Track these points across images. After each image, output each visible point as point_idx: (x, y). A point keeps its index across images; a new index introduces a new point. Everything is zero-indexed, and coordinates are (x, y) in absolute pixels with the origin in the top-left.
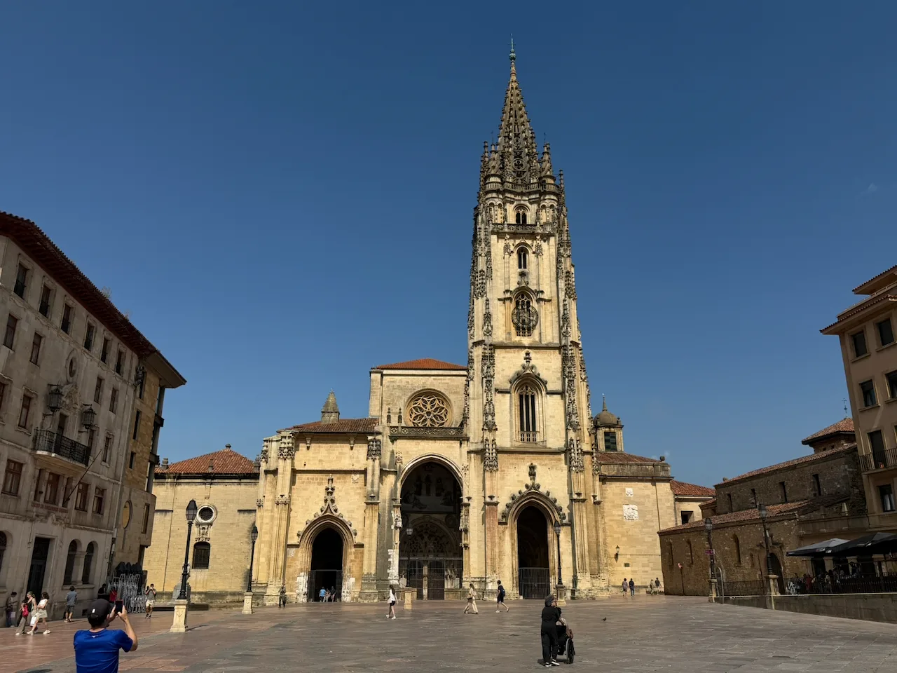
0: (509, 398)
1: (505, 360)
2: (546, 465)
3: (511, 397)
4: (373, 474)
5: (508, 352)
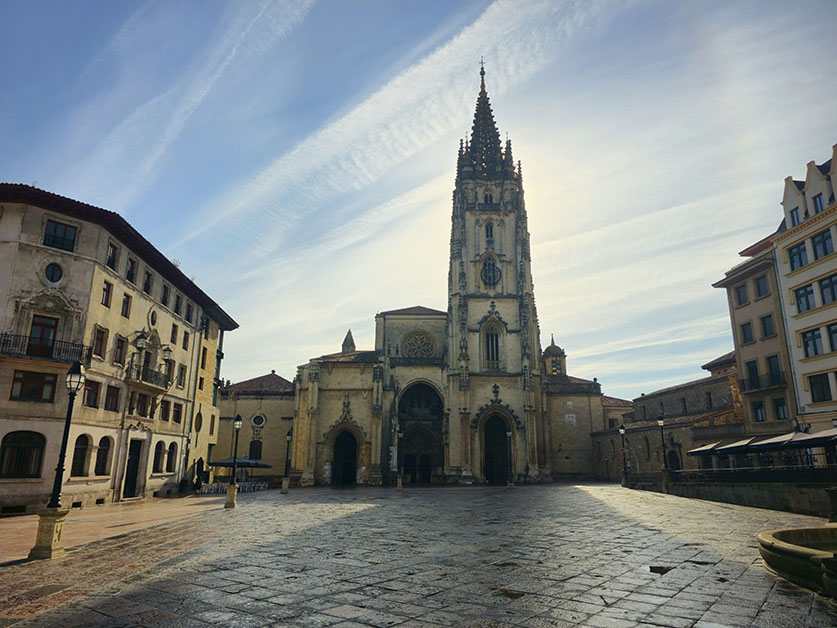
2: (506, 385)
3: (480, 335)
4: (378, 393)
5: (478, 301)
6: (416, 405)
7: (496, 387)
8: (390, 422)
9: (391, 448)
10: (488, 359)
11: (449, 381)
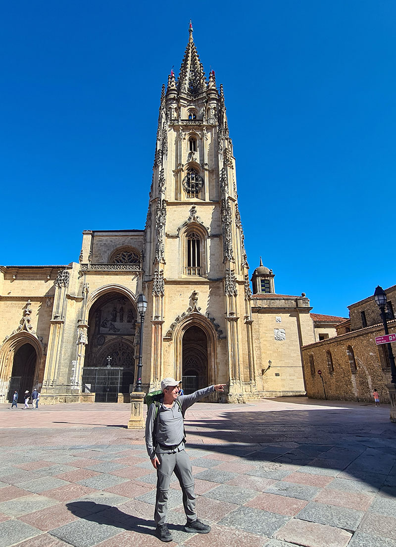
0: (178, 242)
5: (178, 207)
6: (118, 319)
7: (195, 294)
9: (75, 362)
10: (189, 265)
11: (144, 288)
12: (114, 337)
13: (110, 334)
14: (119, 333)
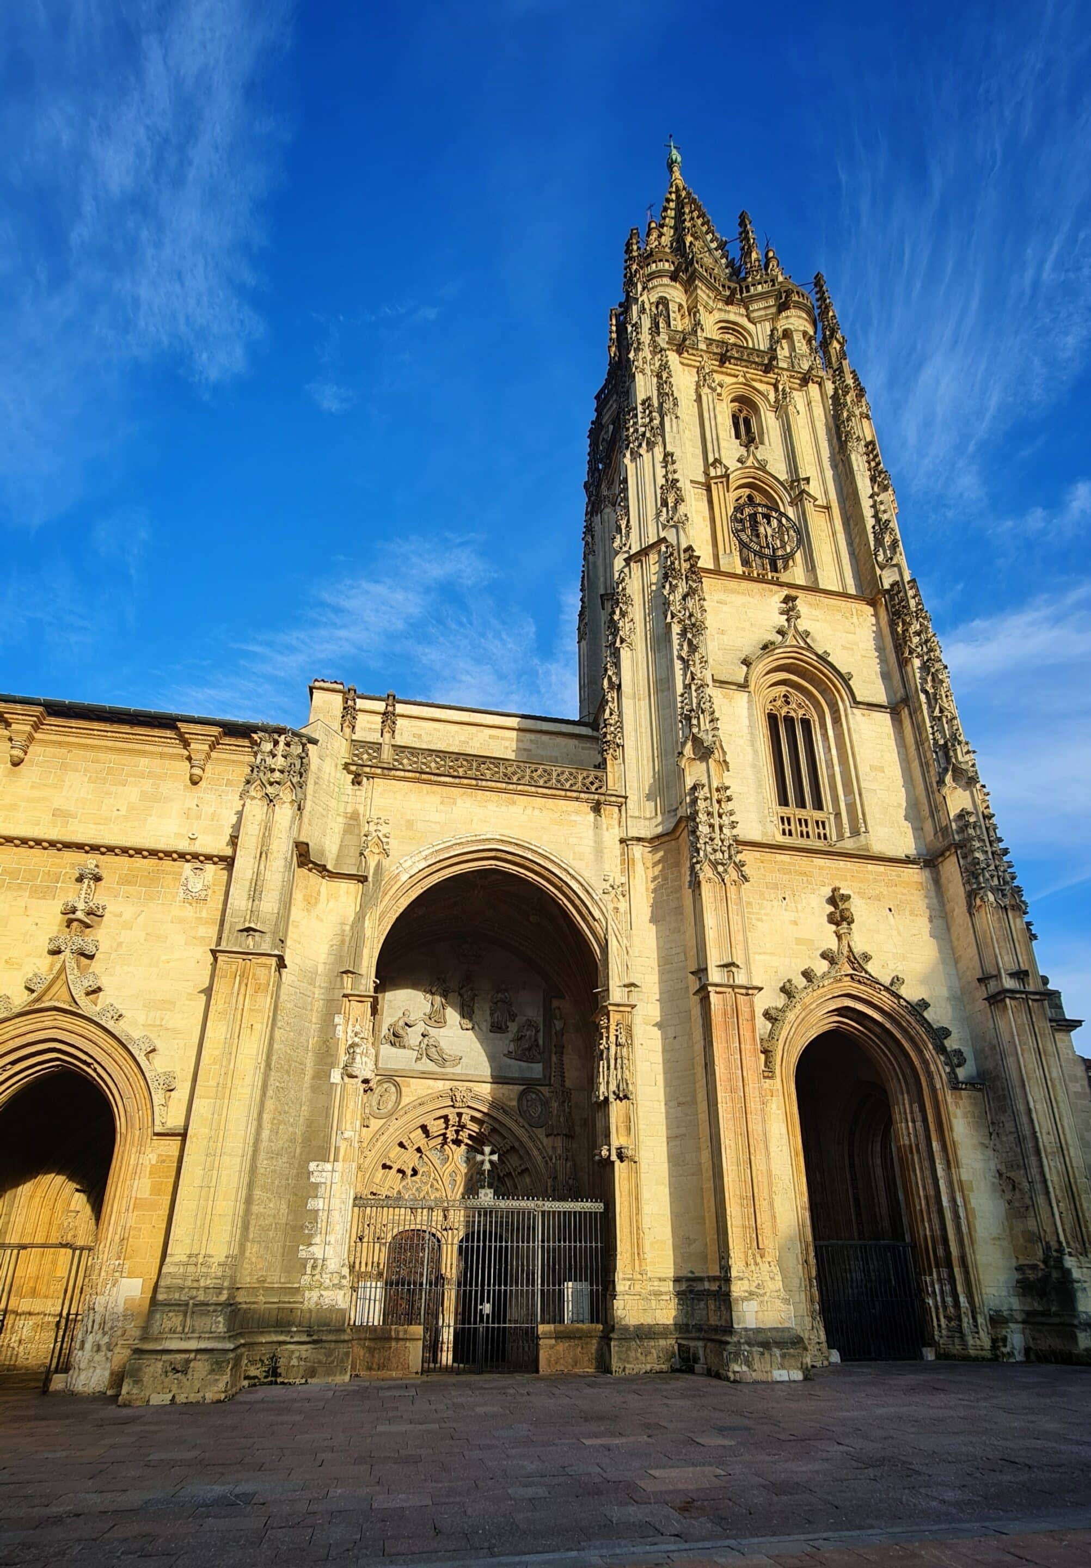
0: (746, 705)
1: (725, 608)
2: (878, 898)
3: (750, 702)
4: (263, 854)
5: (733, 591)
7: (835, 899)
8: (328, 1025)
9: (320, 1172)
10: (784, 801)
11: (627, 864)
12: (440, 1086)
13: (425, 1076)
14: (458, 1070)
